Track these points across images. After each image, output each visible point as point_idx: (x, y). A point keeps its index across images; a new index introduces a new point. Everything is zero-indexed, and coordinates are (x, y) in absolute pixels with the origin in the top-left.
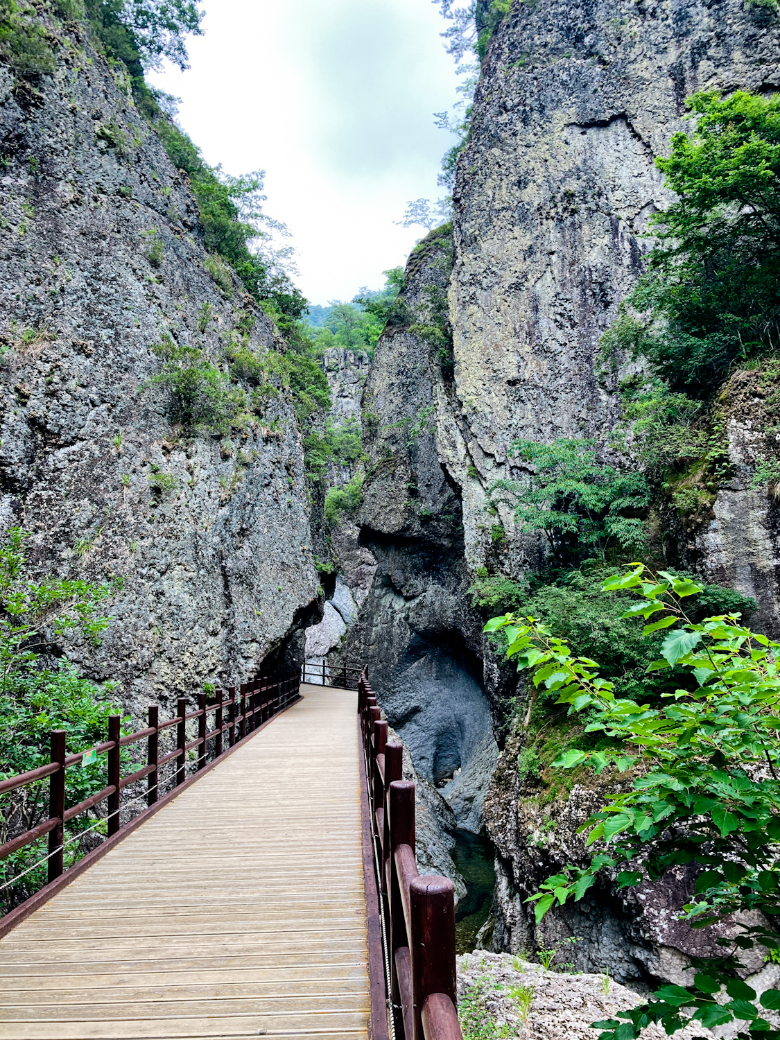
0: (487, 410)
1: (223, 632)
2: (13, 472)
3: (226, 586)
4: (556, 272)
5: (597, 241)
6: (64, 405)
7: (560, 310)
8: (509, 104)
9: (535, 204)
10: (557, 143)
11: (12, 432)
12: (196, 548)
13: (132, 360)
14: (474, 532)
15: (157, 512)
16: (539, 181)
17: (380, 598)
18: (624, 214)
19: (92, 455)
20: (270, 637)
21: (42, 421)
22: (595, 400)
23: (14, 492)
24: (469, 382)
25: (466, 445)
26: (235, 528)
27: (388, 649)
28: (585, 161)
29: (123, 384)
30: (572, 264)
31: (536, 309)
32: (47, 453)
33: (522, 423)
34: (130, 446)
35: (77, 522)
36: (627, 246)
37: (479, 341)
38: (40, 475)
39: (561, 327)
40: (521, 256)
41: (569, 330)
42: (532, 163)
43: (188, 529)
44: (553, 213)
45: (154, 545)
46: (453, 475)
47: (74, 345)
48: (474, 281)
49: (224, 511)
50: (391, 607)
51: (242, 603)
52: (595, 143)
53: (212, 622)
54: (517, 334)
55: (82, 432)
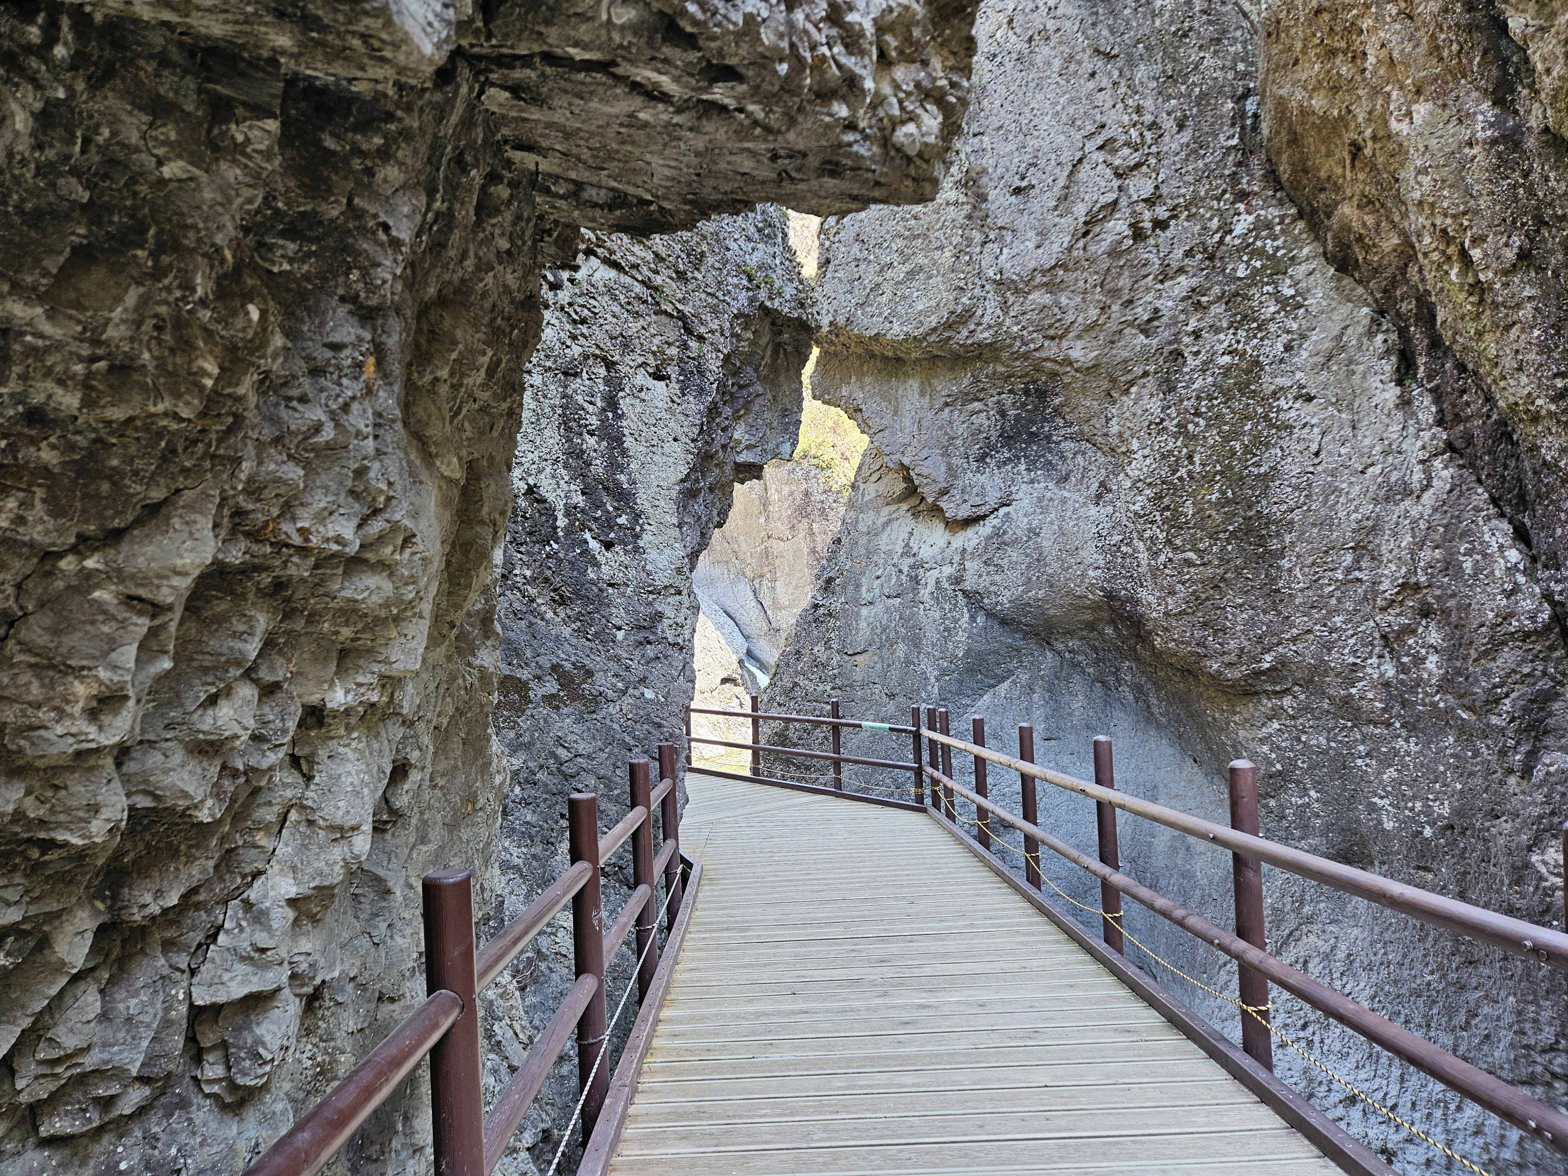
17: (873, 533)
27: (908, 662)
50: (907, 551)
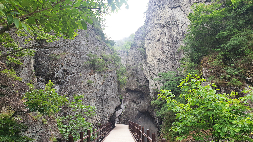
0: (154, 65)
1: (102, 112)
2: (60, 80)
3: (102, 103)
4: (167, 37)
5: (175, 31)
6: (70, 67)
7: (168, 45)
8: (156, 4)
9: (162, 24)
10: (166, 11)
11: (60, 72)
12: (96, 95)
13: (83, 57)
14: (152, 90)
15: (89, 88)
16: (163, 19)
17: (131, 104)
18: (180, 25)
19: (75, 76)
20: (111, 113)
21: (66, 70)
22: (176, 63)
23: (60, 84)
24: (150, 59)
25: (149, 72)
26: (104, 90)
27: (133, 115)
28: (172, 15)
29: (81, 62)
30: (170, 35)
31: (163, 45)
32: (67, 76)
33: (161, 67)
34: (83, 74)
35: (73, 90)
36: (181, 32)
37: (151, 51)
38: (65, 81)
39: (168, 48)
40: (159, 34)
41: (170, 48)
42: (161, 16)
43: (95, 91)
44: (166, 25)
45: (88, 95)
46: (147, 78)
47: (72, 55)
48: (150, 39)
49: (102, 87)
50: (133, 106)
51: (105, 106)
52: (174, 12)
53: (100, 110)
54: (159, 50)
55: (73, 72)
